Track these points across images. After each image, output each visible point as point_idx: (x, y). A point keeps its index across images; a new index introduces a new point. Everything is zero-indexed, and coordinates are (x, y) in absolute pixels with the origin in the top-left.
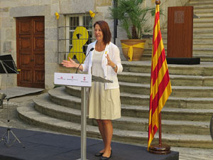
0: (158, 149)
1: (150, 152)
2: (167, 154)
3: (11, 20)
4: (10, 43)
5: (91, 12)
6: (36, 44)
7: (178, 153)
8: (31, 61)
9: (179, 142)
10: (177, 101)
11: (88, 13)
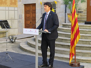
0: (74, 64)
1: (70, 65)
2: (78, 66)
3: (22, 5)
4: (22, 15)
5: (55, 1)
6: (32, 15)
7: (84, 66)
8: (31, 23)
9: (87, 60)
10: (88, 41)
11: (54, 2)
